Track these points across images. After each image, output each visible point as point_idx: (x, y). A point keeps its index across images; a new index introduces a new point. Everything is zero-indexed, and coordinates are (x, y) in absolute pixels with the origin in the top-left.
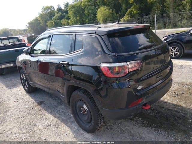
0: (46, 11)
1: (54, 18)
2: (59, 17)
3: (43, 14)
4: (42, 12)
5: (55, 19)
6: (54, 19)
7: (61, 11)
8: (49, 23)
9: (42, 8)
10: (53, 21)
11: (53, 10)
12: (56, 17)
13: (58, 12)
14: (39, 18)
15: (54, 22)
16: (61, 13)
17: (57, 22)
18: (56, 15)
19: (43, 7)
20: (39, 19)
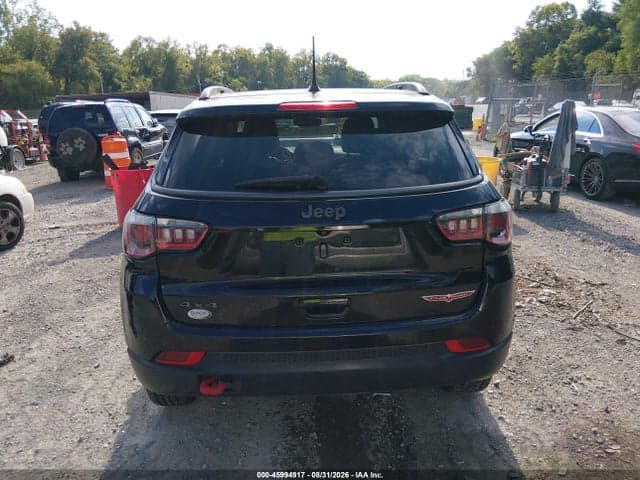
0: (542, 22)
1: (565, 45)
2: (582, 42)
3: (532, 31)
4: (530, 24)
5: (567, 51)
6: (562, 49)
7: (600, 21)
8: (540, 63)
9: (533, 13)
10: (556, 58)
11: (569, 17)
12: (574, 41)
13: (583, 24)
14: (512, 45)
15: (561, 60)
16: (593, 29)
17: (570, 59)
18: (575, 35)
19: (538, 7)
20: (512, 48)
